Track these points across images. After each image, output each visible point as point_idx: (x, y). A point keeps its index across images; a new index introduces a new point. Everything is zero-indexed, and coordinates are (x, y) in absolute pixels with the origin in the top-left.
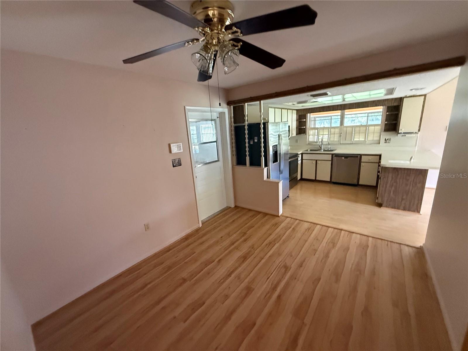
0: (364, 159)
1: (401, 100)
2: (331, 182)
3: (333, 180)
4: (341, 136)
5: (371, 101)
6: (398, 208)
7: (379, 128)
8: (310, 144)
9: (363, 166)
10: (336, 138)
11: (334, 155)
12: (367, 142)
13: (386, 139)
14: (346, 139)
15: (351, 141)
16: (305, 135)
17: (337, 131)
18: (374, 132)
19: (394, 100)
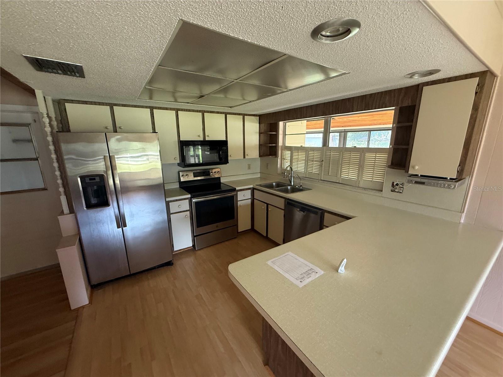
4: (322, 165)
11: (286, 201)
12: (361, 184)
13: (395, 184)
14: (330, 173)
15: (336, 176)
16: (276, 157)
17: (317, 155)
18: (374, 165)
19: (403, 91)
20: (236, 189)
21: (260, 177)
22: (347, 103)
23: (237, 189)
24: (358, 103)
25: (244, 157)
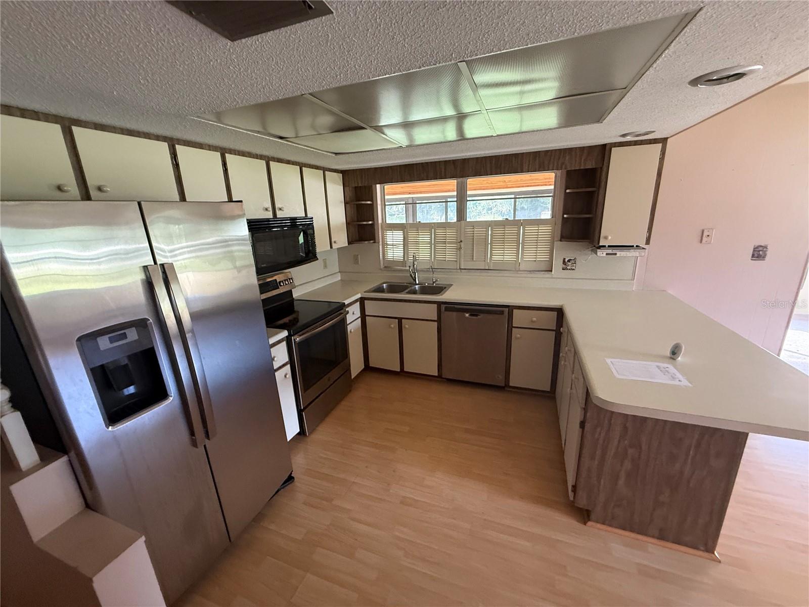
0: (519, 318)
1: (603, 152)
2: (440, 378)
3: (447, 374)
4: (461, 248)
5: (529, 154)
6: (641, 530)
7: (546, 230)
8: (390, 266)
9: (518, 338)
10: (449, 255)
11: (443, 307)
12: (522, 267)
13: (566, 260)
14: (474, 257)
15: (485, 261)
16: (375, 242)
17: (451, 233)
18: (537, 240)
19: (585, 151)
20: (344, 303)
21: (341, 280)
22: (514, 161)
23: (346, 304)
24: (529, 162)
25: (331, 247)
